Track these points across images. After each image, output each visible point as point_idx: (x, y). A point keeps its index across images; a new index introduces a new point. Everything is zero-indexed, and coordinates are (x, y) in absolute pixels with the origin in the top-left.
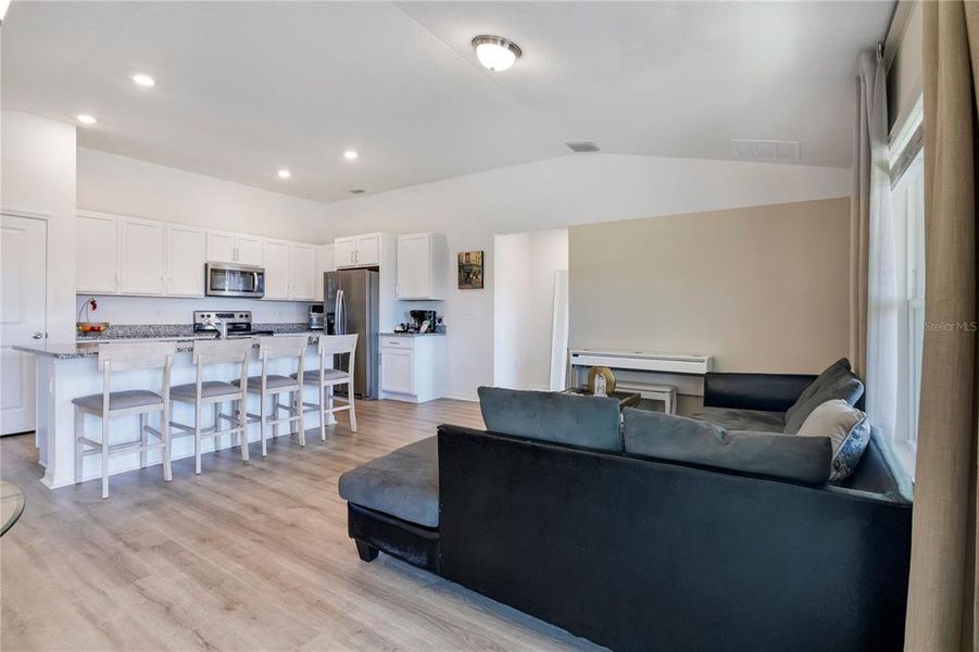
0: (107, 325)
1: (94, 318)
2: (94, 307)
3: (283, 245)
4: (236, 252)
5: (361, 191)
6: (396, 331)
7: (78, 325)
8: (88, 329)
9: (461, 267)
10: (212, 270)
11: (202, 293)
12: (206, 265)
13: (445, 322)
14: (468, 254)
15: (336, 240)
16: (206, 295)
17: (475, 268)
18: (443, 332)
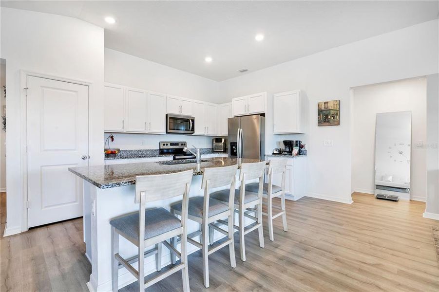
0: (119, 150)
1: (113, 146)
2: (113, 140)
3: (203, 104)
4: (181, 107)
5: (246, 71)
6: (273, 154)
7: (105, 150)
8: (110, 153)
9: (320, 112)
10: (170, 118)
11: (165, 132)
12: (167, 115)
13: (306, 148)
14: (326, 103)
15: (234, 100)
16: (167, 132)
17: (332, 112)
18: (305, 154)
